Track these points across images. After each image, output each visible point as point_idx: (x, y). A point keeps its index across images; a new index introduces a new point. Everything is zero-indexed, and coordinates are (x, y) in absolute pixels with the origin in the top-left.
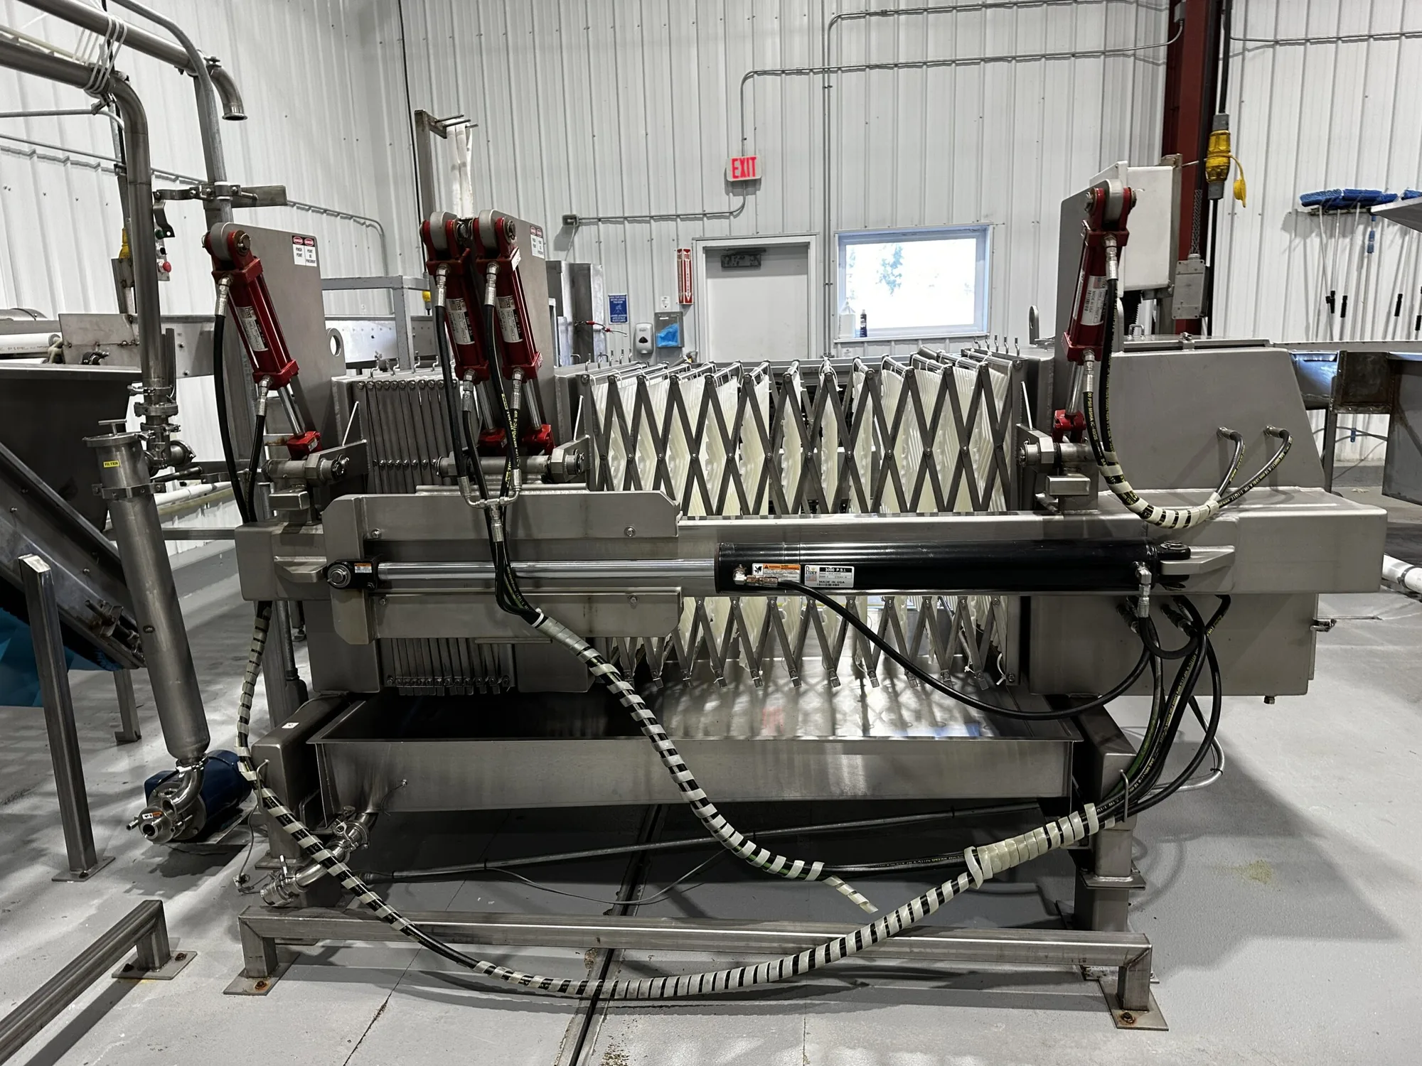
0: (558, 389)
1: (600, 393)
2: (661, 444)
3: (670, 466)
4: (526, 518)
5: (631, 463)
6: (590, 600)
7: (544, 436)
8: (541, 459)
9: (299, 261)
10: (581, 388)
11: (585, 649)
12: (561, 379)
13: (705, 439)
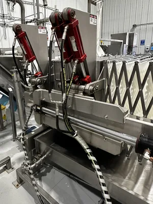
0: (97, 64)
1: (110, 66)
2: (129, 84)
3: (131, 92)
4: (75, 104)
5: (117, 89)
6: (91, 133)
7: (86, 79)
8: (83, 87)
9: (39, 33)
10: (104, 64)
11: (87, 149)
12: (98, 62)
13: (146, 84)
